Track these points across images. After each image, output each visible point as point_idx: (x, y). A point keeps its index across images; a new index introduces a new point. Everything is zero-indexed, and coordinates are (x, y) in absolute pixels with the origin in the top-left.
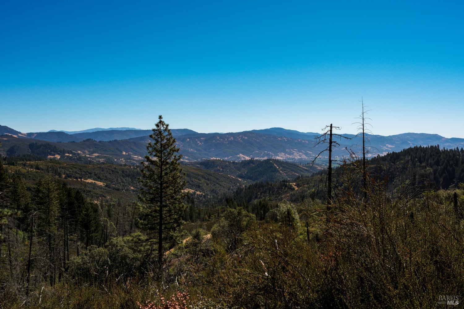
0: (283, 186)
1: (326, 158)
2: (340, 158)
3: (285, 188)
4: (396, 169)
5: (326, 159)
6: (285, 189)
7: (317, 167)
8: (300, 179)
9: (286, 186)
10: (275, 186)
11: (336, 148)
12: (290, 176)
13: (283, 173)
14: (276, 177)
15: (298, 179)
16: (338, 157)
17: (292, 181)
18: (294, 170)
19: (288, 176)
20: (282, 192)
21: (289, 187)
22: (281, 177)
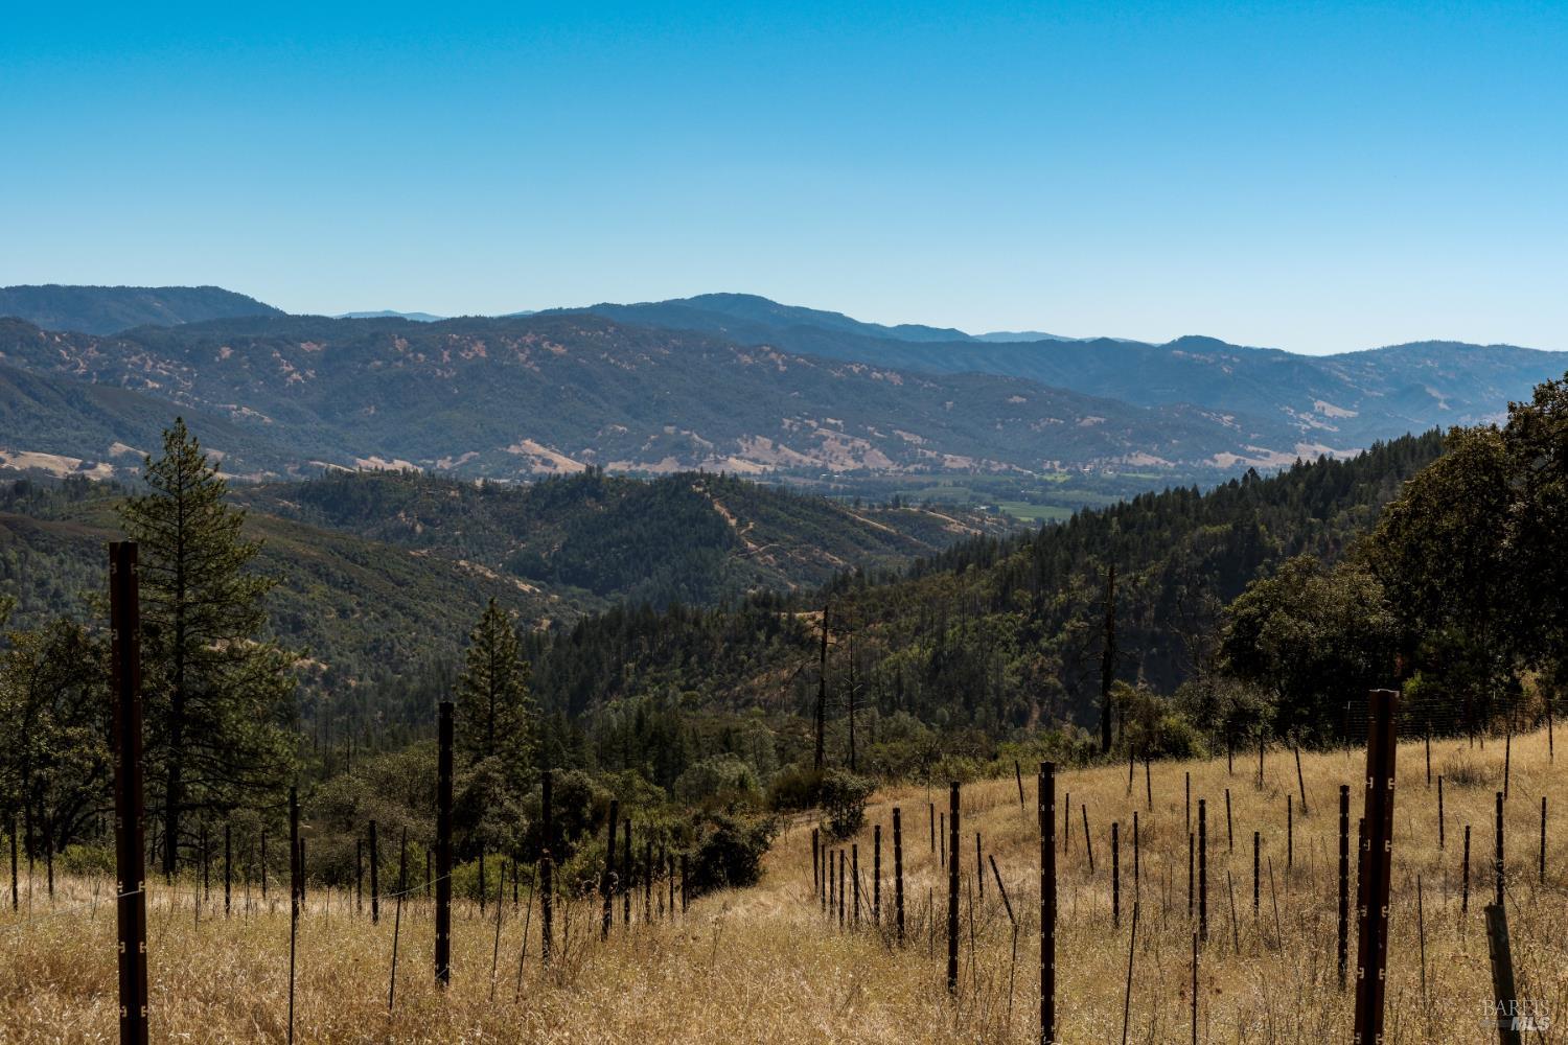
0: (759, 628)
1: (996, 469)
2: (1069, 472)
3: (769, 638)
4: (1331, 546)
5: (998, 473)
6: (768, 642)
7: (947, 523)
8: (852, 589)
9: (774, 627)
10: (716, 626)
11: (1051, 417)
12: (801, 571)
13: (761, 554)
14: (723, 573)
15: (841, 588)
16: (1062, 466)
17: (811, 601)
18: (823, 538)
19: (787, 569)
20: (755, 658)
21: (789, 633)
22: (751, 575)
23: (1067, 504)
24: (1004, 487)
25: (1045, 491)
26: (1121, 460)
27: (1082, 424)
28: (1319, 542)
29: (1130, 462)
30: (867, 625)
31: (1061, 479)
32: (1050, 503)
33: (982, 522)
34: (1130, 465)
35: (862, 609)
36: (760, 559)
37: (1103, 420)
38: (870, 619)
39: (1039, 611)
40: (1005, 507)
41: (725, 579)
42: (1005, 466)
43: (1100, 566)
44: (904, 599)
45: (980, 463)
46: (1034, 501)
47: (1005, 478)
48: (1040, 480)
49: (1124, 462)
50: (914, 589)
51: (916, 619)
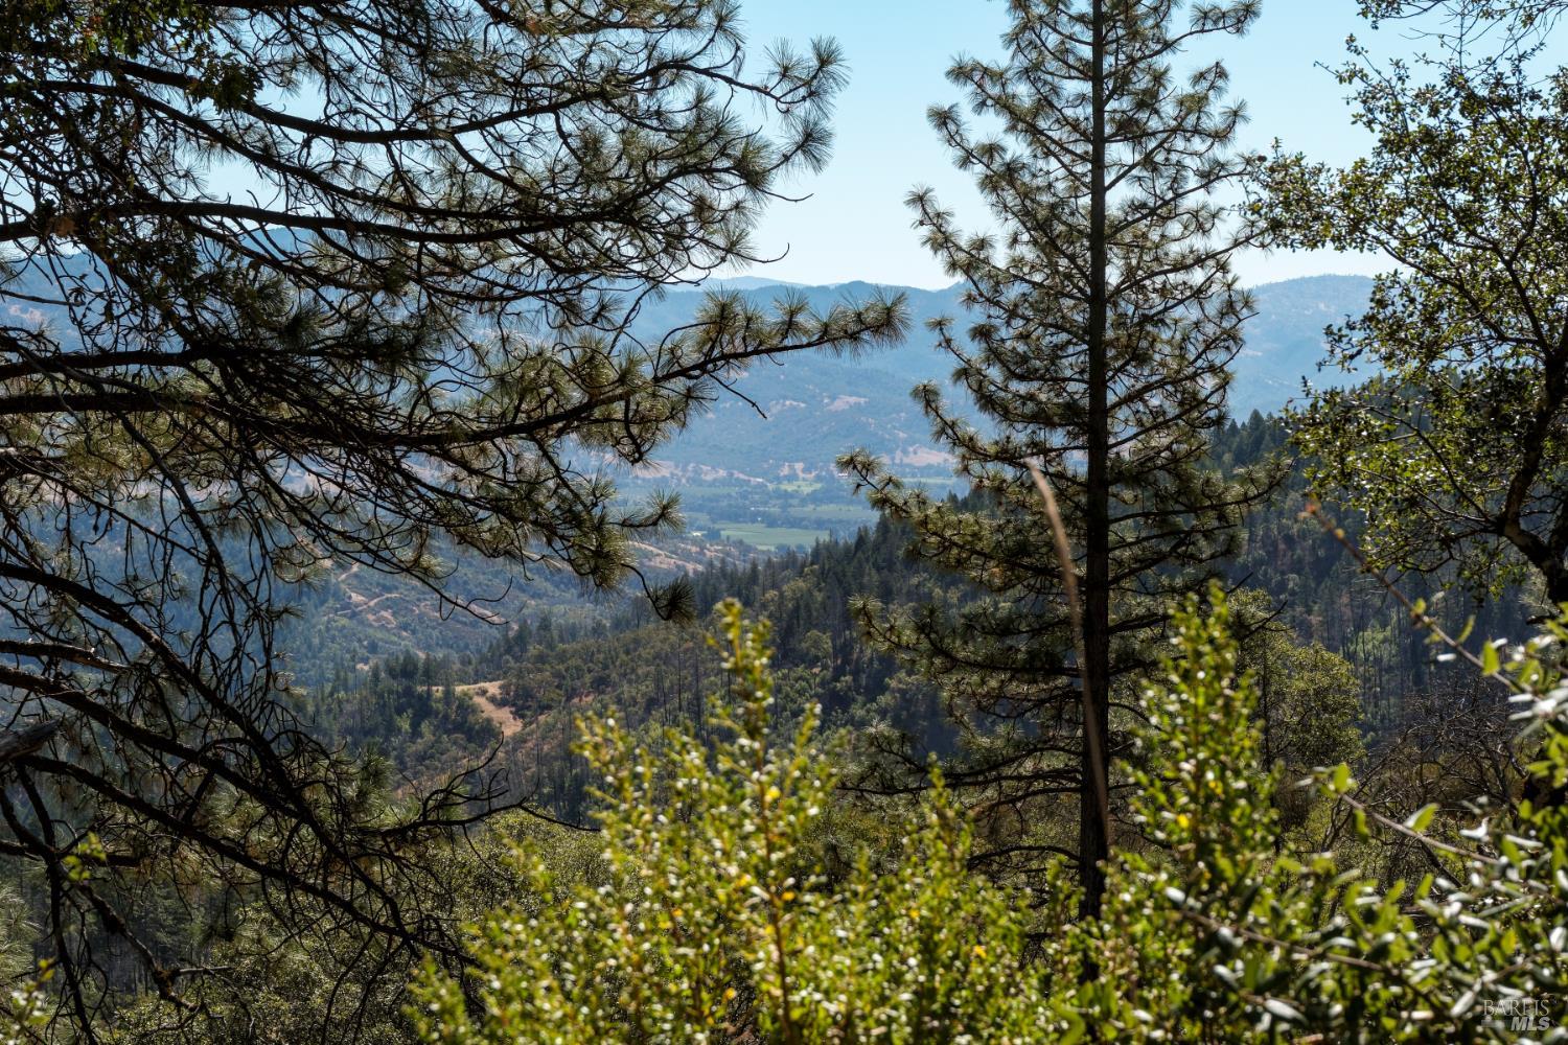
0: (400, 711)
1: (709, 478)
2: (819, 479)
3: (415, 726)
4: (1282, 546)
5: (713, 483)
6: (416, 733)
7: (648, 555)
8: (533, 649)
9: (422, 709)
10: (329, 711)
11: (785, 398)
12: (435, 633)
13: (373, 611)
14: (316, 641)
15: (516, 649)
16: (806, 470)
17: (470, 669)
18: (465, 583)
19: (414, 632)
20: (396, 758)
21: (446, 717)
22: (360, 641)
23: (820, 524)
24: (724, 503)
25: (784, 507)
26: (893, 459)
27: (832, 407)
28: (1262, 540)
29: (906, 460)
30: (569, 699)
31: (806, 489)
32: (795, 523)
33: (702, 553)
34: (908, 465)
35: (558, 675)
36: (371, 617)
37: (862, 400)
38: (574, 689)
39: (846, 662)
40: (730, 531)
41: (320, 650)
42: (722, 473)
43: (937, 590)
44: (623, 657)
45: (684, 470)
46: (771, 522)
47: (725, 491)
48: (776, 491)
49: (897, 461)
50: (637, 641)
51: (647, 687)
